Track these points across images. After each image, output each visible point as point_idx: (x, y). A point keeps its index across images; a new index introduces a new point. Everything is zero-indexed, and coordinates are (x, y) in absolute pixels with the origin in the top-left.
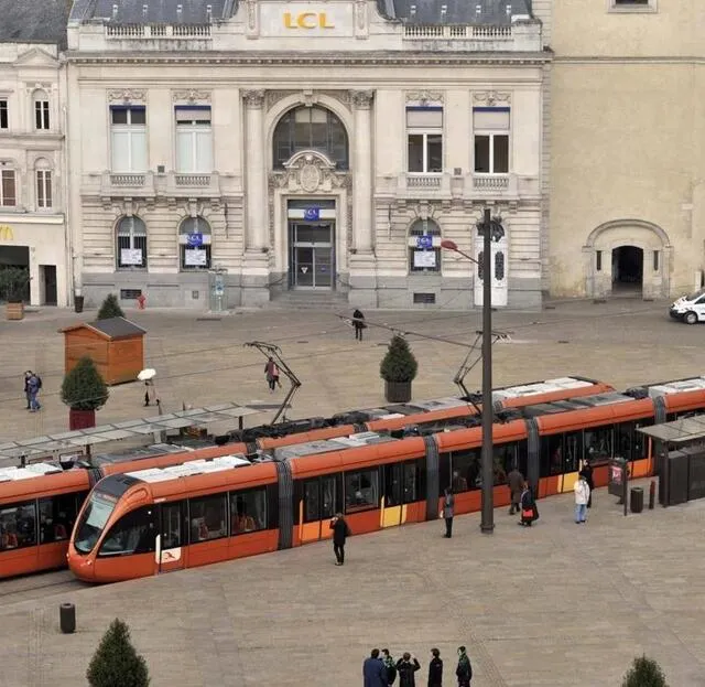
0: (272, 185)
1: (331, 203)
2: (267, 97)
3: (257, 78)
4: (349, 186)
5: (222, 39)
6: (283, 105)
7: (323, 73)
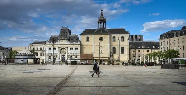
0: (60, 54)
1: (65, 56)
2: (60, 47)
3: (59, 46)
4: (66, 54)
5: (57, 43)
6: (61, 48)
7: (64, 46)
